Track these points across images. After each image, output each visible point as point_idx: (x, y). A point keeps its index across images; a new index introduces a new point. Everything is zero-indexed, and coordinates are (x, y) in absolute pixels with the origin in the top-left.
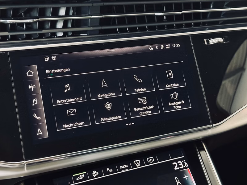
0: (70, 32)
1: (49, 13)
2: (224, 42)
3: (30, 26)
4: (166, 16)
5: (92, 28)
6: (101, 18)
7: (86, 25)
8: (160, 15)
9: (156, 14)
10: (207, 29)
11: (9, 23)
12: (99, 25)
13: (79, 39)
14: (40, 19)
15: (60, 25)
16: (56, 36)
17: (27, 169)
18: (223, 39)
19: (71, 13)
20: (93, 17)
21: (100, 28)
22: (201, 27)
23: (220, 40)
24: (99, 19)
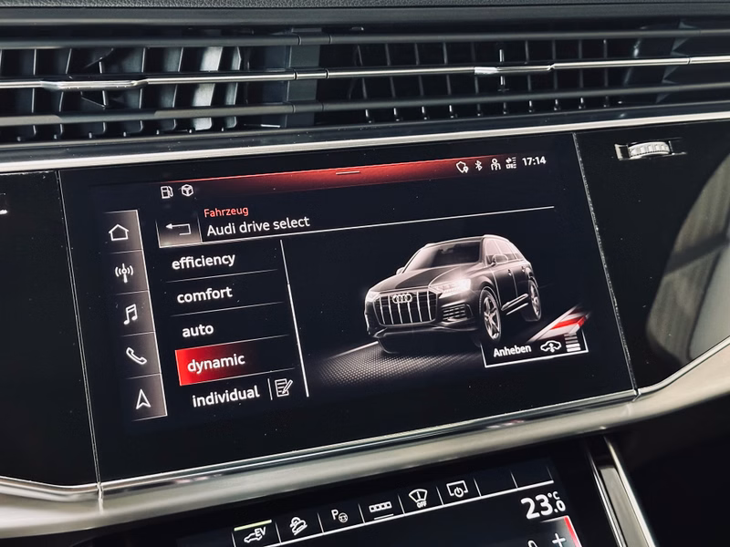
0: (232, 116)
1: (175, 62)
2: (670, 153)
3: (119, 100)
4: (507, 77)
5: (296, 109)
6: (320, 81)
7: (277, 99)
8: (489, 73)
9: (479, 70)
10: (622, 115)
11: (60, 91)
12: (314, 98)
13: (258, 139)
14: (150, 81)
15: (204, 98)
16: (193, 129)
17: (105, 506)
18: (668, 144)
19: (237, 64)
20: (298, 75)
21: (318, 108)
22: (606, 109)
23: (660, 148)
24: (315, 84)
